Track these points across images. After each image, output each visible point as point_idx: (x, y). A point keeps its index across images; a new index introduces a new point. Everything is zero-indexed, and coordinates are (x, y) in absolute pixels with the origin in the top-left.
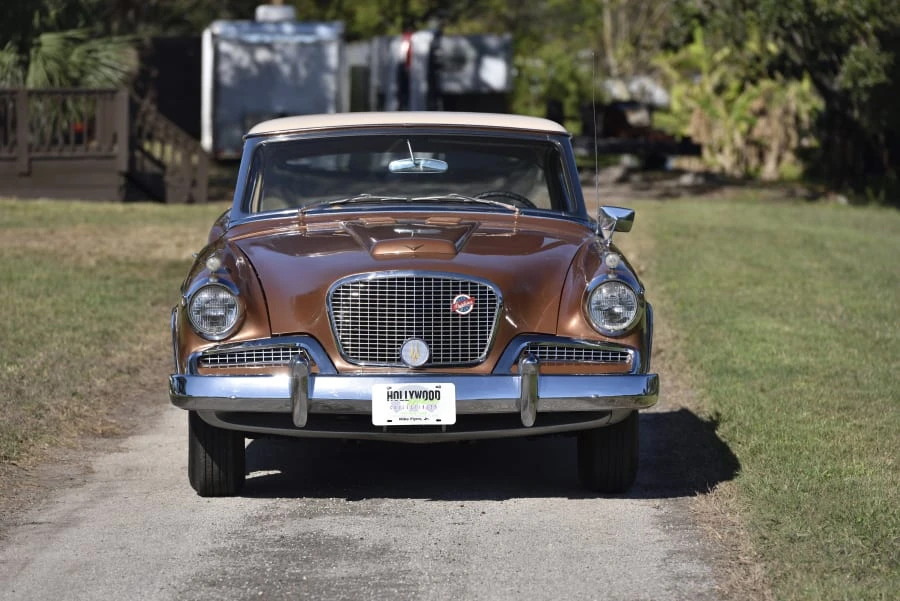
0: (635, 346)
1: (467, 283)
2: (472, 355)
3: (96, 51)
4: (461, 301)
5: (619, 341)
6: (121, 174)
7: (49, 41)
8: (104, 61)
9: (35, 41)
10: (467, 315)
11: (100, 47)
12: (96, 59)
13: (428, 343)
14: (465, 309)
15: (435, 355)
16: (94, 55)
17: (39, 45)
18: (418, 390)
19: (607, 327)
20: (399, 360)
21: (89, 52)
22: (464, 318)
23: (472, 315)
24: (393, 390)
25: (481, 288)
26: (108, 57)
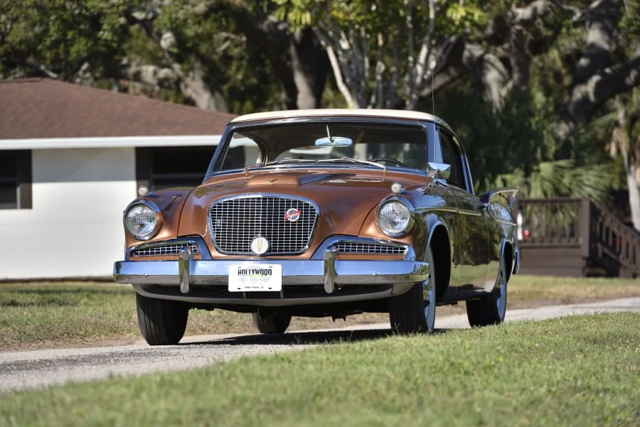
0: (409, 243)
1: (296, 202)
2: (298, 248)
3: (580, 175)
4: (291, 213)
5: (399, 241)
6: (584, 258)
7: (546, 168)
8: (587, 182)
9: (535, 167)
10: (295, 222)
11: (584, 173)
12: (581, 181)
13: (268, 239)
14: (294, 218)
15: (273, 248)
16: (578, 178)
17: (538, 171)
18: (257, 269)
19: (391, 231)
20: (250, 251)
21: (575, 176)
22: (294, 224)
23: (298, 222)
24: (242, 269)
25: (305, 204)
26: (588, 179)
